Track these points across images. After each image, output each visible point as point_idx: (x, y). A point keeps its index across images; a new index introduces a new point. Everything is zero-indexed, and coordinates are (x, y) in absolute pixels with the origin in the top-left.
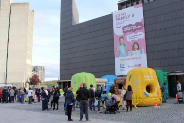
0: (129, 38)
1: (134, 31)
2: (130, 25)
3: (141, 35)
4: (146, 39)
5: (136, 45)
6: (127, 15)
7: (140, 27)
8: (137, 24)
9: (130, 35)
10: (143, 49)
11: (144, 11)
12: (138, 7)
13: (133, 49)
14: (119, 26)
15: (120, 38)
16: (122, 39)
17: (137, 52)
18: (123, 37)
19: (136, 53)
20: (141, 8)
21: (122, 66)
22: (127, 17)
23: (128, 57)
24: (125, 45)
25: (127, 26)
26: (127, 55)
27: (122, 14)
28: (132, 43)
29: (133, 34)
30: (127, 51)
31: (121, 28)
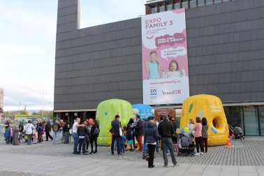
0: (165, 53)
1: (172, 44)
2: (167, 36)
3: (182, 51)
4: (188, 57)
5: (174, 64)
6: (162, 21)
7: (181, 39)
8: (177, 35)
9: (166, 50)
10: (184, 70)
11: (186, 19)
12: (179, 13)
13: (170, 69)
14: (150, 36)
15: (151, 53)
16: (153, 54)
17: (176, 73)
18: (155, 52)
19: (175, 75)
20: (183, 15)
21: (154, 92)
22: (163, 24)
23: (162, 80)
24: (158, 63)
25: (161, 37)
26: (161, 77)
27: (155, 20)
28: (169, 61)
29: (171, 49)
30: (161, 71)
31: (154, 38)
